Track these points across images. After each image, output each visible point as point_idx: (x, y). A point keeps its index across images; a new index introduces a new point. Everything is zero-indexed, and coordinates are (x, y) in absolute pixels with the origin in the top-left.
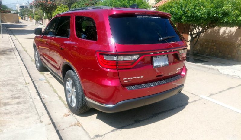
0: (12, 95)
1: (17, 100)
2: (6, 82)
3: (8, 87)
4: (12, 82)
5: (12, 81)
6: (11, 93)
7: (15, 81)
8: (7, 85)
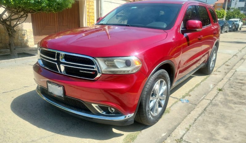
0: (243, 86)
1: (241, 81)
2: (241, 101)
3: (243, 94)
4: (234, 99)
5: (232, 100)
6: (243, 88)
7: (229, 98)
8: (242, 96)
